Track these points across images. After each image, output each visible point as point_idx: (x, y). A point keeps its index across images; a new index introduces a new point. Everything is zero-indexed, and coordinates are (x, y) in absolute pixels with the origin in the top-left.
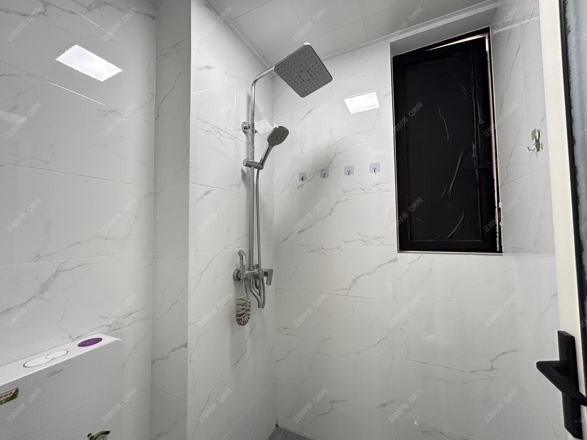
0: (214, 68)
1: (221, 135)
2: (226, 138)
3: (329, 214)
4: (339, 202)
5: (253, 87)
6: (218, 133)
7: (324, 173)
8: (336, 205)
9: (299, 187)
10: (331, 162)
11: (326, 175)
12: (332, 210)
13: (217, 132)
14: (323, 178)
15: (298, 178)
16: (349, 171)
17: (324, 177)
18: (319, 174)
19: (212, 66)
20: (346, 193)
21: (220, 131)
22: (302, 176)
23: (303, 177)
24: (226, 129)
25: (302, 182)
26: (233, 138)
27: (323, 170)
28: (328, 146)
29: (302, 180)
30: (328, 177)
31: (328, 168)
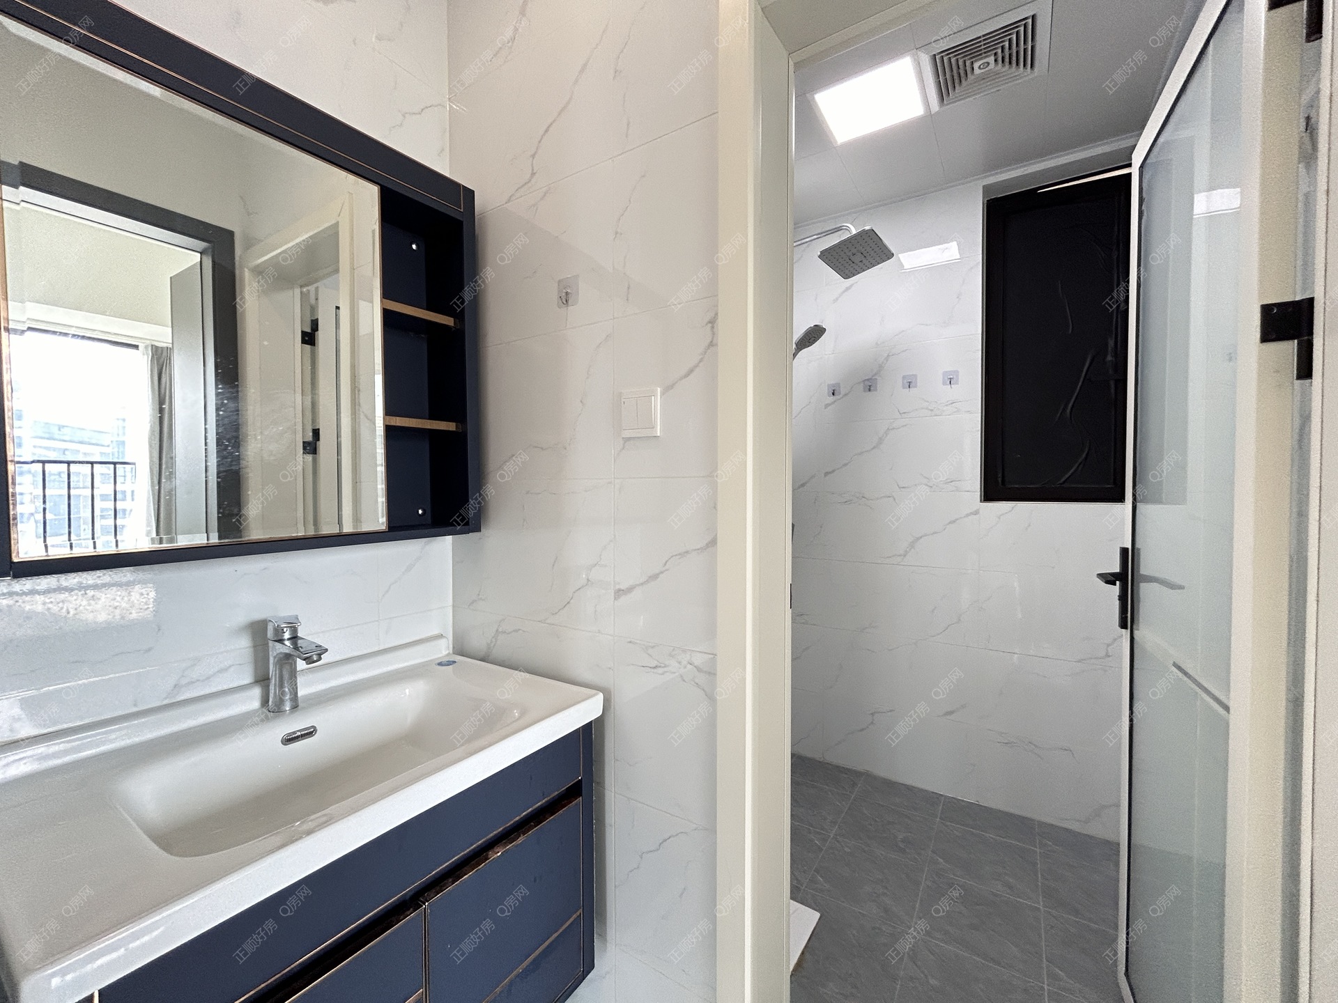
3: (874, 448)
4: (893, 429)
7: (870, 384)
8: (886, 433)
9: (827, 406)
10: (881, 367)
11: (872, 388)
12: (881, 441)
14: (867, 392)
15: (826, 390)
16: (910, 382)
17: (870, 390)
18: (862, 385)
20: (905, 416)
22: (833, 388)
23: (834, 391)
25: (832, 398)
27: (868, 380)
28: (877, 344)
29: (833, 394)
30: (876, 390)
31: (875, 377)
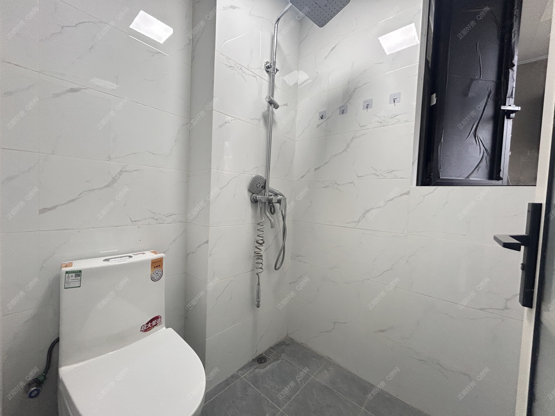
0: (239, 8)
1: (243, 72)
2: (248, 75)
3: (344, 150)
4: (355, 137)
5: (276, 25)
6: (240, 70)
7: (343, 109)
8: (352, 140)
9: (318, 126)
10: (351, 97)
11: (344, 112)
12: (348, 146)
13: (239, 68)
14: (341, 114)
15: (318, 116)
16: (368, 105)
18: (338, 111)
19: (237, 6)
20: (363, 128)
21: (243, 68)
22: (322, 114)
23: (322, 116)
24: (248, 66)
25: (321, 121)
26: (255, 76)
27: (342, 106)
28: (349, 82)
29: (322, 118)
30: (347, 113)
31: (347, 104)
